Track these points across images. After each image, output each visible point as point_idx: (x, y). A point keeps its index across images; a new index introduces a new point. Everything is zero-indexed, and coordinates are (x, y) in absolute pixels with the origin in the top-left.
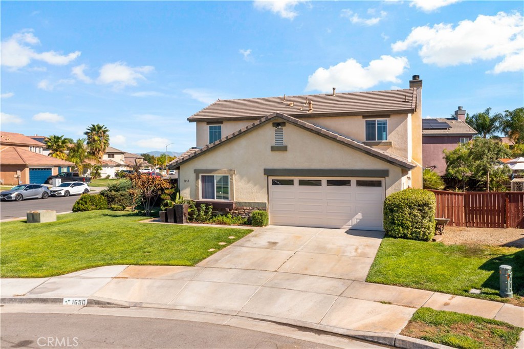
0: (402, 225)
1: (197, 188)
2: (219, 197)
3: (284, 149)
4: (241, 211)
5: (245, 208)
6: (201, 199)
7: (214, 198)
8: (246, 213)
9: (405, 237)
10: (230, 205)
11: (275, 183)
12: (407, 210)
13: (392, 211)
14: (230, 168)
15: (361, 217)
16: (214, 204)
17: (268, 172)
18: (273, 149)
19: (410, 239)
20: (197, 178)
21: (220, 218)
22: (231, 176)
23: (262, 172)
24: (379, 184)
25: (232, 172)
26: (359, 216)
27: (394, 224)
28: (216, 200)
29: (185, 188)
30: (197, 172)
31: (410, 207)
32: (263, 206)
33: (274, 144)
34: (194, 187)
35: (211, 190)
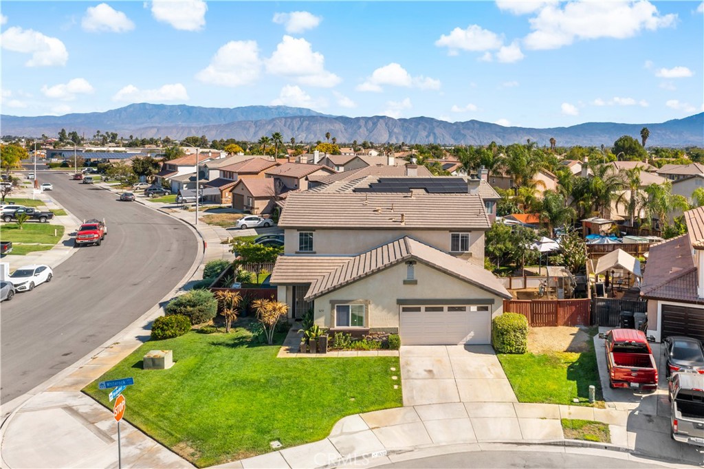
0: (509, 344)
1: (332, 317)
2: (353, 324)
3: (415, 282)
4: (375, 336)
5: (379, 333)
6: (336, 328)
7: (348, 325)
8: (379, 338)
9: (511, 353)
10: (366, 332)
11: (405, 310)
12: (513, 333)
13: (502, 334)
14: (366, 299)
15: (473, 335)
16: (350, 331)
17: (400, 302)
18: (405, 282)
19: (514, 353)
20: (333, 308)
21: (358, 344)
22: (367, 305)
23: (395, 302)
24: (487, 309)
25: (368, 302)
26: (472, 334)
27: (504, 344)
28: (351, 327)
29: (319, 317)
30: (332, 302)
31: (515, 331)
32: (395, 331)
33: (406, 278)
34: (329, 316)
35: (346, 319)
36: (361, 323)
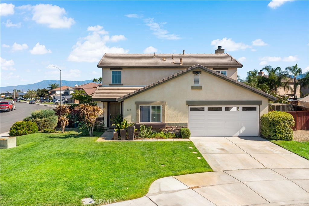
0: (280, 132)
1: (137, 114)
2: (153, 120)
3: (200, 88)
4: (170, 129)
5: (173, 127)
6: (140, 122)
7: (149, 121)
8: (173, 130)
9: (281, 139)
10: (163, 126)
11: (192, 109)
12: (282, 124)
13: (274, 124)
14: (163, 100)
15: (244, 129)
16: (151, 125)
17: (189, 103)
18: (193, 88)
20: (137, 108)
21: (157, 134)
22: (164, 106)
23: (185, 103)
24: (255, 109)
25: (164, 103)
27: (276, 132)
28: (151, 122)
29: (127, 115)
30: (137, 103)
31: (284, 122)
32: (186, 125)
33: (193, 85)
34: (135, 114)
35: (147, 116)
36: (159, 120)
